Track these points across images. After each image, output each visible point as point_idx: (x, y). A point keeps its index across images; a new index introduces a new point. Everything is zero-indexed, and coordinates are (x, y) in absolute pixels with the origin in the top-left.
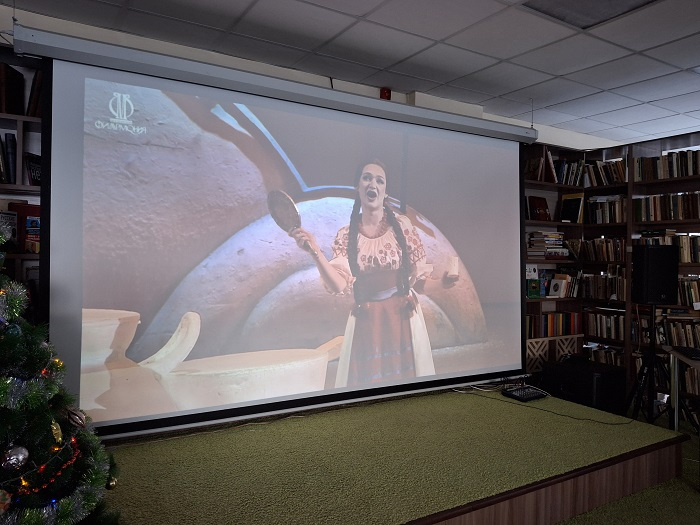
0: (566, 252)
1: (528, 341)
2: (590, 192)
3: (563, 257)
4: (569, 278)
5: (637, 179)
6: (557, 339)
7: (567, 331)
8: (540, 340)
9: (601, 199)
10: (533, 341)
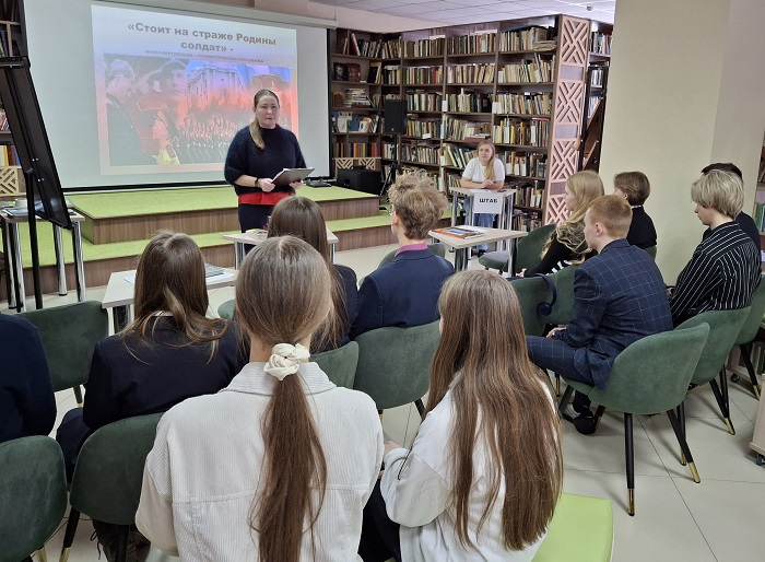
0: (368, 103)
1: (337, 159)
2: (385, 63)
3: (366, 106)
4: (370, 120)
5: (406, 56)
6: (360, 159)
7: (369, 154)
8: (347, 159)
9: (390, 68)
10: (341, 159)
